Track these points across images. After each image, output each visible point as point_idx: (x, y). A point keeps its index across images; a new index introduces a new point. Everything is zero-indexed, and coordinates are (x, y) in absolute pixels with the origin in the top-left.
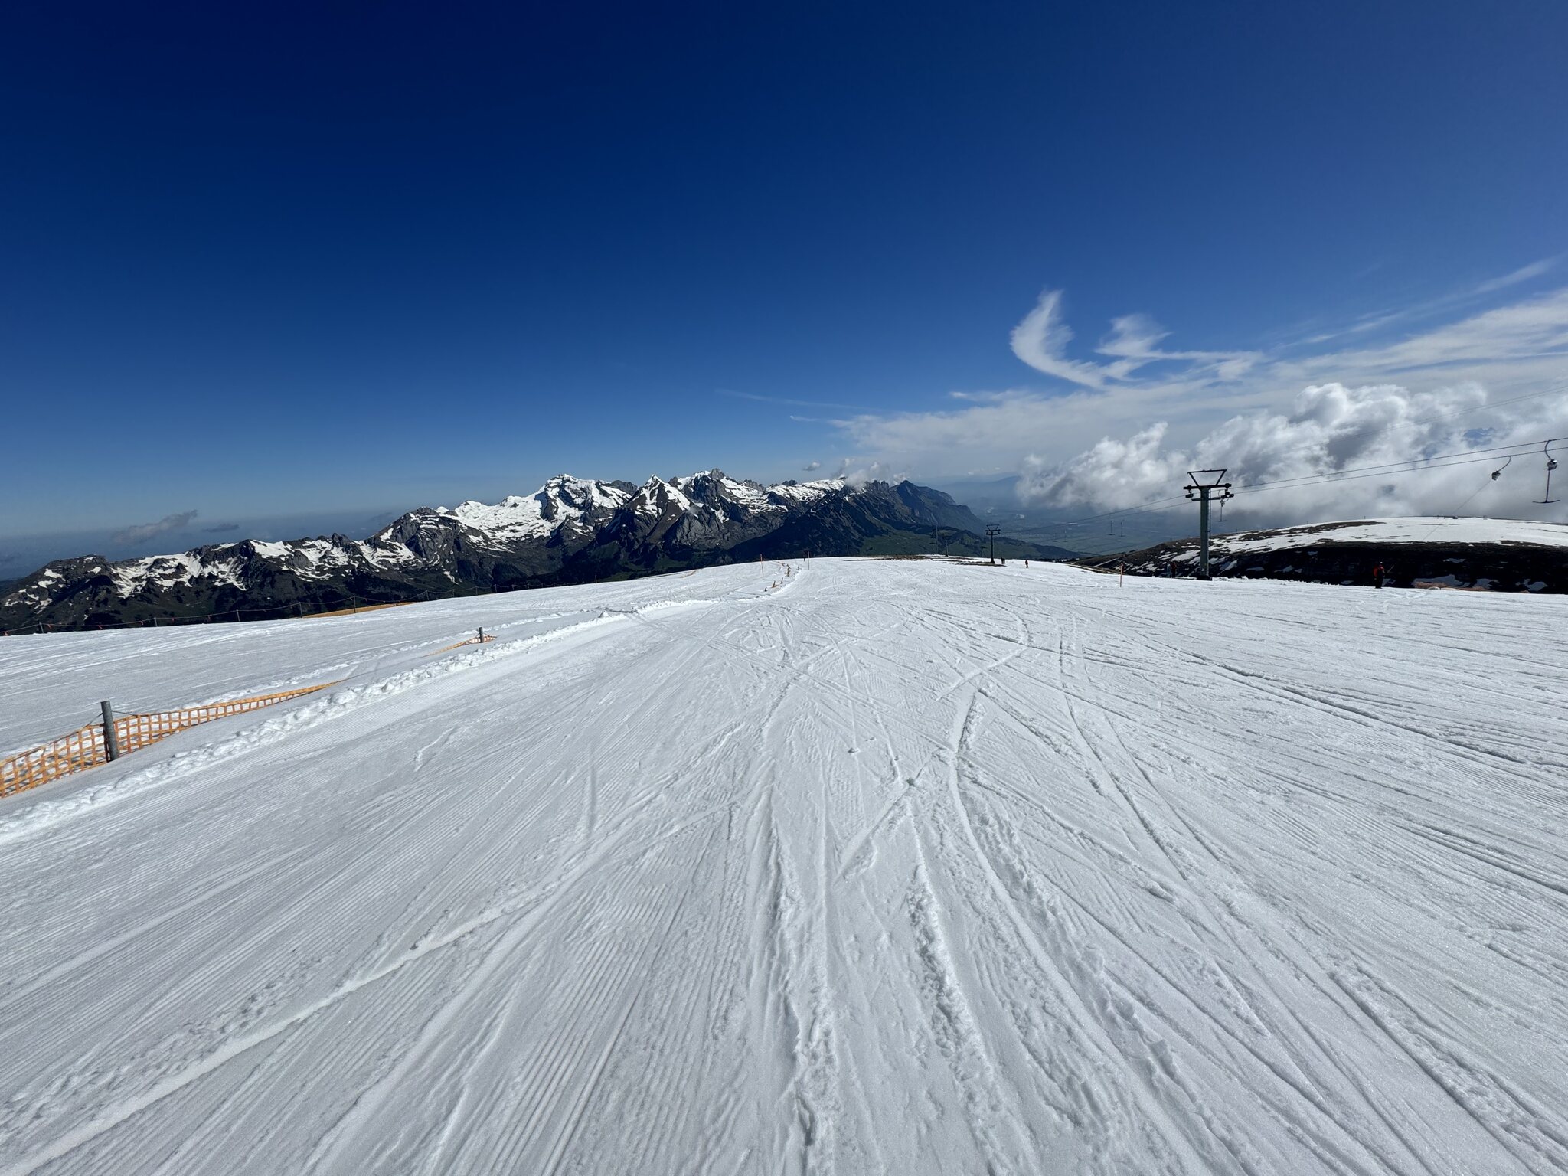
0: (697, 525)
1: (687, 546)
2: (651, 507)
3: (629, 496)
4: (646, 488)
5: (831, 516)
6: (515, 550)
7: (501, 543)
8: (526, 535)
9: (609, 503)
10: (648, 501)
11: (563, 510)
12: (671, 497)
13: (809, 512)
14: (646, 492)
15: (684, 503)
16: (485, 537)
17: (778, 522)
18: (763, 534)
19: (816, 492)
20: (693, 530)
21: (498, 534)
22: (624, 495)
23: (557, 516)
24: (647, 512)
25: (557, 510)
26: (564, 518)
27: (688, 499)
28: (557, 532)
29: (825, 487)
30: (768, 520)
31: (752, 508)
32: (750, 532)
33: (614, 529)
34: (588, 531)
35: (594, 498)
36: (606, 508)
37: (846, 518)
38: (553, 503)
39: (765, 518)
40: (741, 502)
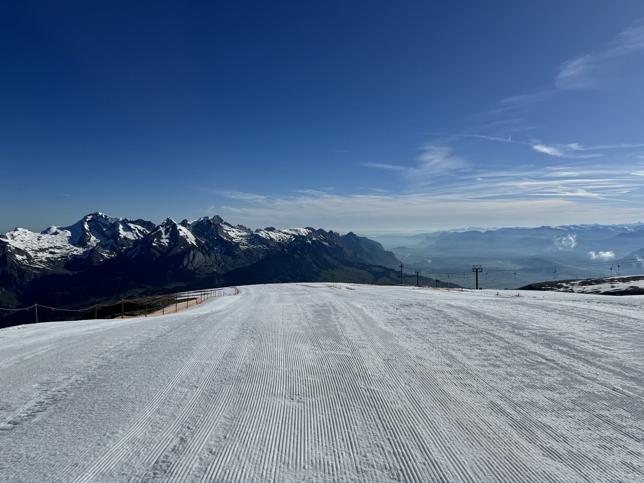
0: (200, 255)
1: (190, 271)
2: (165, 241)
3: (148, 232)
4: (162, 226)
5: (299, 254)
6: (52, 267)
7: (41, 262)
8: (62, 257)
9: (131, 236)
10: (163, 236)
11: (93, 240)
12: (181, 234)
13: (283, 250)
14: (162, 230)
15: (191, 239)
16: (29, 257)
17: (261, 256)
18: (249, 264)
19: (288, 236)
20: (196, 259)
21: (39, 255)
22: (144, 230)
23: (89, 243)
24: (162, 244)
25: (90, 239)
26: (95, 245)
27: (194, 236)
28: (87, 256)
29: (294, 233)
30: (253, 254)
31: (241, 245)
32: (239, 262)
33: (134, 255)
34: (113, 256)
35: (120, 232)
36: (129, 239)
37: (309, 256)
38: (87, 233)
39: (251, 253)
40: (234, 241)
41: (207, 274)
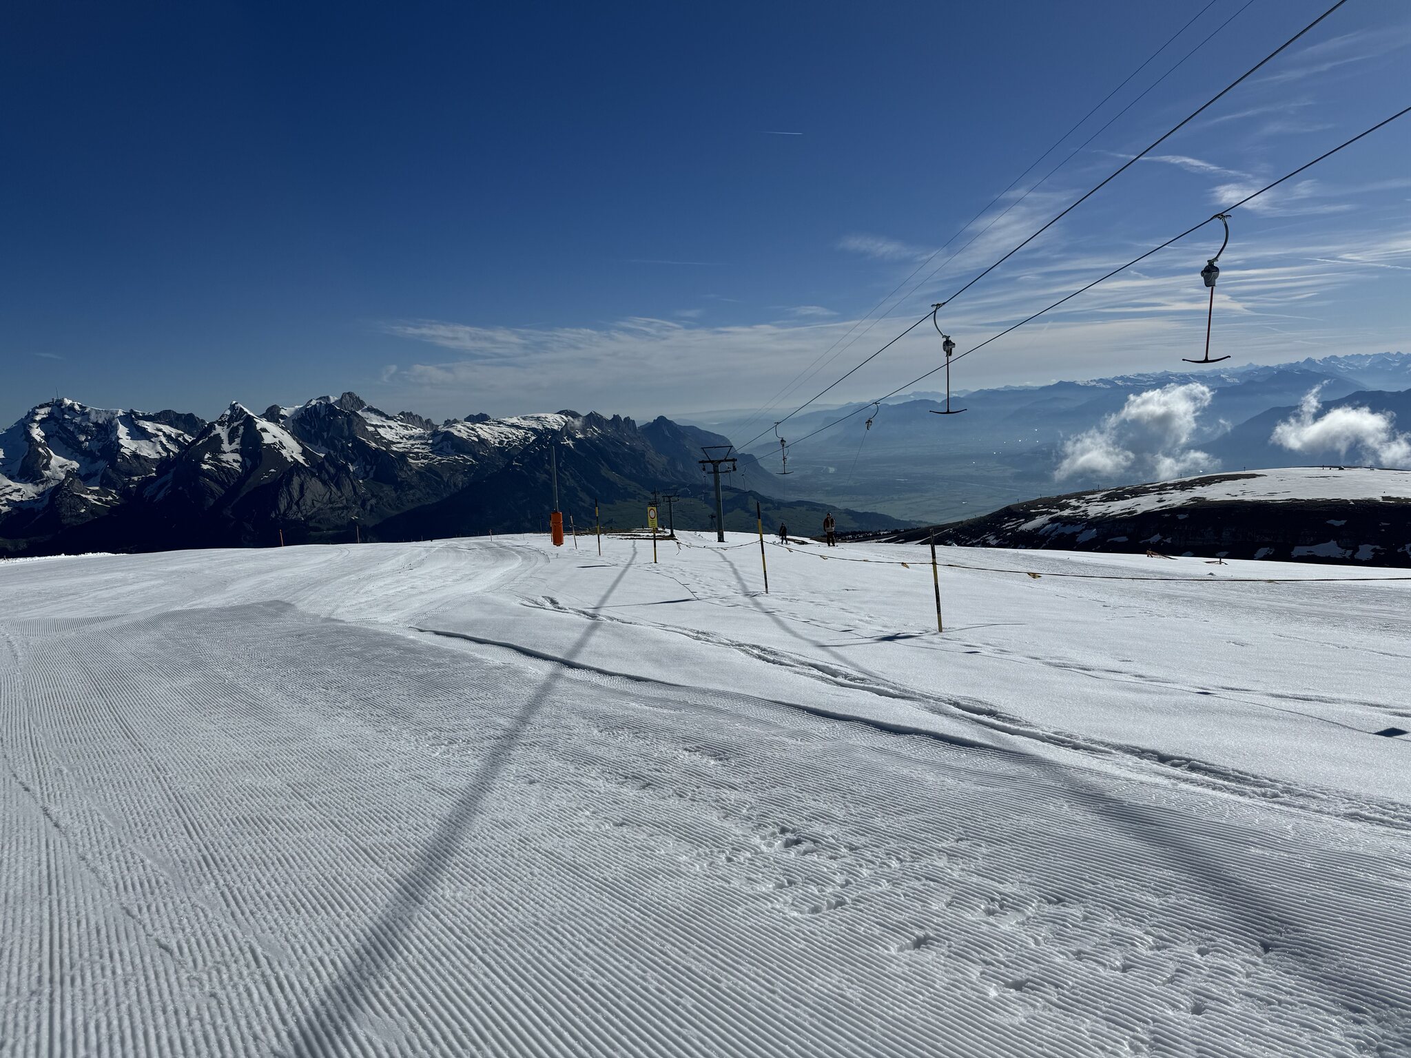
0: (316, 487)
1: (297, 521)
2: (231, 457)
3: (189, 438)
4: (221, 424)
9: (147, 450)
10: (226, 446)
11: (59, 465)
12: (267, 439)
13: (509, 465)
14: (222, 431)
15: (292, 449)
17: (460, 479)
18: (434, 500)
19: (521, 433)
20: (308, 496)
22: (180, 435)
23: (47, 473)
24: (224, 465)
25: (48, 463)
26: (63, 476)
27: (298, 443)
28: (46, 502)
29: (534, 425)
30: (441, 477)
31: (412, 458)
32: (411, 497)
33: (161, 496)
34: (110, 498)
35: (120, 441)
36: (145, 459)
37: (571, 474)
38: (40, 449)
39: (437, 474)
40: (395, 449)
41: (337, 527)
